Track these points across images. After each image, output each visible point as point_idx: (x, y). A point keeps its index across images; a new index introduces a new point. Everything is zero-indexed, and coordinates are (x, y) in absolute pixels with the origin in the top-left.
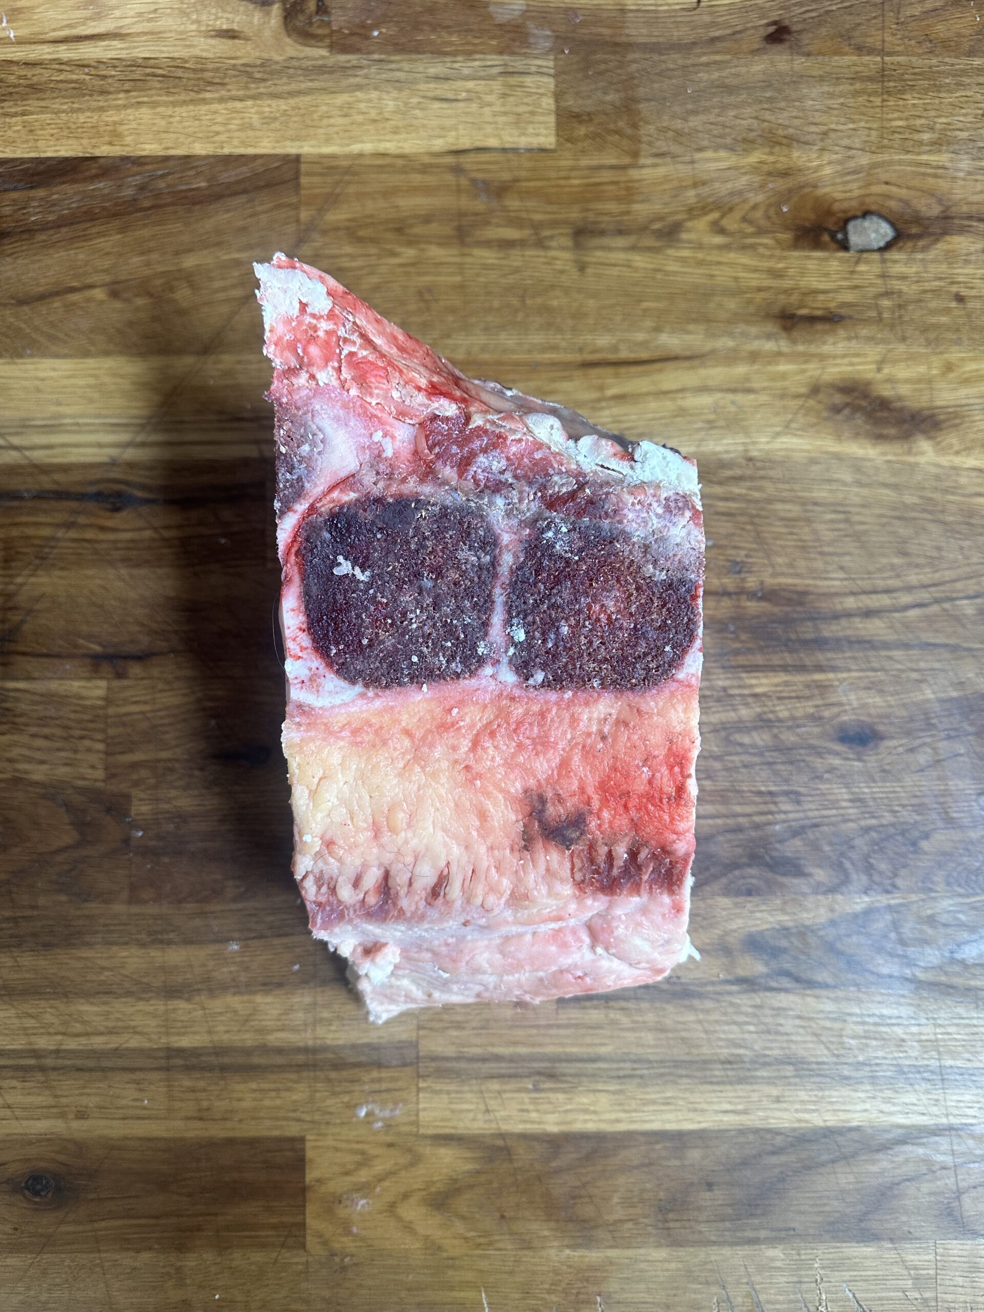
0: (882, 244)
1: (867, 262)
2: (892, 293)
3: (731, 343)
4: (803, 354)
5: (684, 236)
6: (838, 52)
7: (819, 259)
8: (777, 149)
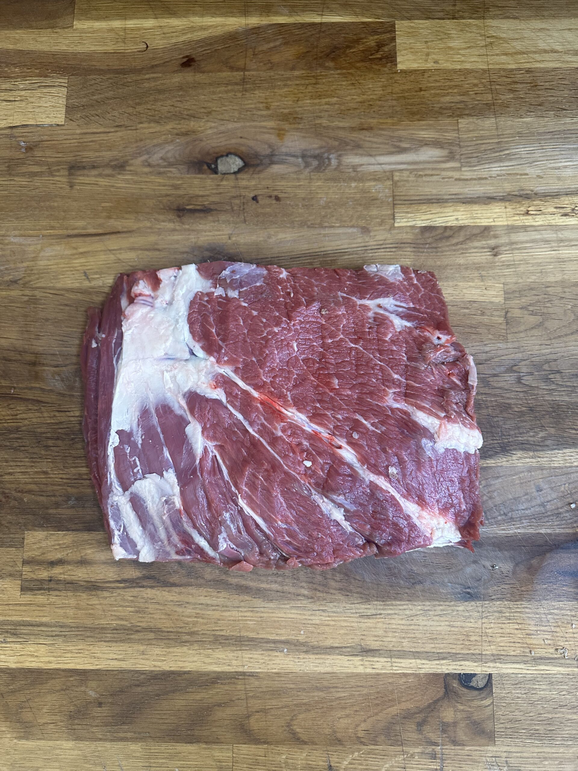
0: (236, 170)
1: (227, 180)
2: (240, 196)
3: (148, 224)
4: (189, 230)
5: (128, 168)
6: (220, 71)
7: (201, 178)
8: (182, 121)
